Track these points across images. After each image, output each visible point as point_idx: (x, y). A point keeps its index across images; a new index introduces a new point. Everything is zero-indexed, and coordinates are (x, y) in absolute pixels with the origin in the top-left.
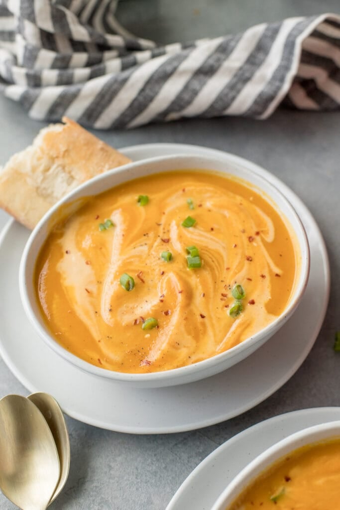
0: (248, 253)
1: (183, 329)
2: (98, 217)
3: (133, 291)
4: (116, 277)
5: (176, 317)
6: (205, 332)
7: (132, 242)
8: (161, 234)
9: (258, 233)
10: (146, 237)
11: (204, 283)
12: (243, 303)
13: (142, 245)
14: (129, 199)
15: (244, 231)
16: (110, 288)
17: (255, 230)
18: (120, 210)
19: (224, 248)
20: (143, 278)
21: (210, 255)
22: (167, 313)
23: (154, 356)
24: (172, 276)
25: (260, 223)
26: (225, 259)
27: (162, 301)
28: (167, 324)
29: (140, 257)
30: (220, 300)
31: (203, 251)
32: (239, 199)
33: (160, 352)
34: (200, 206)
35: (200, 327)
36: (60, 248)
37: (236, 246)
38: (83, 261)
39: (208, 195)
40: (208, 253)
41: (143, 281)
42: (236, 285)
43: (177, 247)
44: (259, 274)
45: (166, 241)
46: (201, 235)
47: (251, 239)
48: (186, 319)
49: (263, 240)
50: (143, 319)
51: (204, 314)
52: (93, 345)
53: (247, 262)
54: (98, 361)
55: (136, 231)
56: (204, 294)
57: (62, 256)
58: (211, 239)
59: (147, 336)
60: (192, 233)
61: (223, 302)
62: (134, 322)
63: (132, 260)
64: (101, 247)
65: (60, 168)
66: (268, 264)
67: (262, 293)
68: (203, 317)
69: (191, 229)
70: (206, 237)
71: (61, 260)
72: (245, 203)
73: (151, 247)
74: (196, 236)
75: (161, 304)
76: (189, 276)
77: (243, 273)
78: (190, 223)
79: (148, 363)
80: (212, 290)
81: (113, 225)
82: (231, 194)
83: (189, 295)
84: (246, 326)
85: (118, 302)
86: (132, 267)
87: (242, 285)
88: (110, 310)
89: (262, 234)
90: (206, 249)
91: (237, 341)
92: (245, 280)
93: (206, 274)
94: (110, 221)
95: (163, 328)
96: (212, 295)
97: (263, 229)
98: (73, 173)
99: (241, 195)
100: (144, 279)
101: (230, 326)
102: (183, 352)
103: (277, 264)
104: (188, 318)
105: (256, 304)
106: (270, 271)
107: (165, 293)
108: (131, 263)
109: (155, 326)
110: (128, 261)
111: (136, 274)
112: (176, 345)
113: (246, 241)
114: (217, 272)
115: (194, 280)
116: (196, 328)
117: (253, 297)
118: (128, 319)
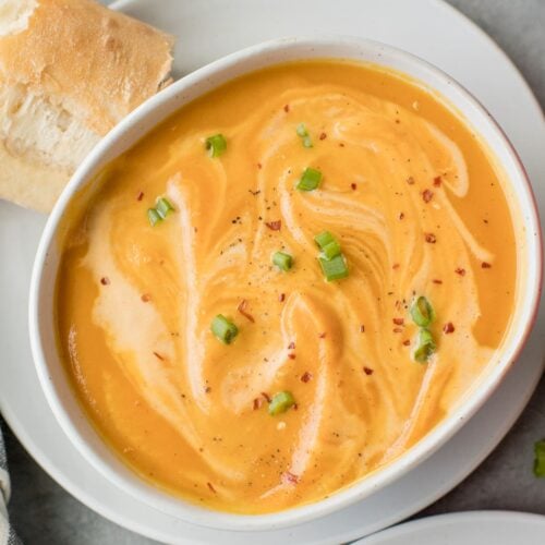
0: (427, 227)
1: (339, 405)
2: (141, 197)
3: (236, 341)
4: (202, 320)
5: (323, 385)
6: (377, 400)
7: (215, 239)
8: (263, 214)
9: (437, 182)
10: (237, 226)
11: (360, 306)
12: (435, 328)
13: (233, 245)
14: (188, 147)
15: (411, 182)
16: (196, 351)
17: (432, 175)
19: (380, 222)
20: (248, 312)
21: (361, 245)
22: (305, 378)
23: (301, 464)
24: (299, 302)
25: (438, 158)
27: (292, 357)
28: (311, 399)
29: (234, 269)
30: (391, 332)
31: (345, 239)
32: (391, 108)
33: (308, 456)
34: (323, 137)
35: (367, 392)
36: (89, 273)
37: (402, 215)
38: (138, 298)
39: (333, 111)
40: (352, 240)
41: (250, 318)
42: (416, 298)
43: (297, 235)
44: (454, 268)
45: (275, 226)
46: (335, 205)
47: (427, 196)
48: (341, 384)
49: (449, 194)
50: (268, 398)
51: (371, 367)
52: (192, 458)
53: (427, 246)
54: (207, 487)
55: (218, 213)
56: (363, 328)
57: (96, 293)
58: (356, 209)
59: (281, 425)
60: (318, 203)
61: (399, 335)
62: (252, 405)
63: (224, 279)
64: (161, 259)
66: (465, 243)
67: (463, 308)
68: (368, 372)
69: (315, 193)
70: (347, 207)
71: (96, 301)
72: (405, 117)
73: (252, 243)
74: (330, 208)
75: (293, 362)
77: (425, 271)
78: (313, 180)
79: (294, 479)
80: (375, 316)
81: (172, 209)
82: (377, 102)
83: (336, 333)
84: (447, 378)
85: (217, 369)
86: (226, 294)
87: (427, 296)
88: (208, 390)
89: (445, 182)
90: (350, 232)
91: (436, 414)
92: (431, 284)
93: (359, 285)
94: (165, 200)
95: (306, 407)
96: (376, 324)
97: (446, 171)
98: (66, 106)
99: (394, 100)
100: (252, 313)
101: (419, 380)
102: (349, 446)
103: (482, 243)
104: (343, 382)
105: (456, 330)
106: (472, 257)
107: (293, 339)
108: (221, 286)
109: (292, 405)
110: (216, 282)
111: (236, 307)
112: (333, 438)
114: (378, 278)
115: (340, 301)
116: (361, 398)
117: (450, 317)
118: (242, 400)
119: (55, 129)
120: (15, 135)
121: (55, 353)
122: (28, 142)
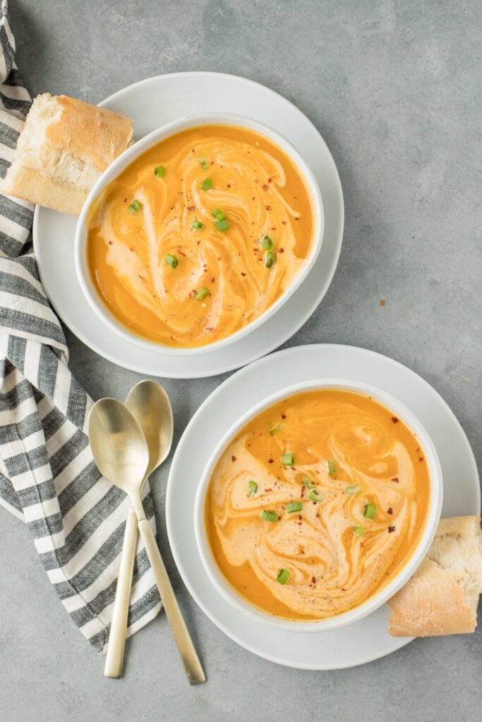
0: (267, 203)
1: (231, 292)
2: (125, 201)
3: (178, 267)
4: (160, 258)
6: (249, 288)
7: (163, 218)
8: (186, 204)
9: (270, 180)
10: (173, 210)
11: (237, 244)
12: (274, 252)
13: (172, 220)
14: (146, 173)
15: (257, 182)
16: (159, 272)
17: (267, 177)
18: (142, 188)
19: (244, 203)
20: (182, 251)
21: (235, 214)
22: (213, 281)
23: (214, 322)
24: (208, 245)
25: (270, 169)
26: (248, 212)
27: (206, 271)
28: (217, 291)
29: (174, 232)
30: (253, 255)
31: (227, 212)
32: (246, 146)
33: (218, 318)
34: (212, 163)
35: (243, 284)
36: (102, 240)
37: (254, 198)
38: (128, 250)
39: (217, 150)
40: (230, 212)
41: (183, 254)
42: (264, 237)
43: (204, 212)
44: (281, 221)
45: (192, 209)
46: (221, 196)
47: (265, 188)
48: (231, 281)
49: (276, 186)
50: (195, 292)
51: (244, 272)
52: (163, 325)
53: (267, 212)
54: (170, 338)
55: (164, 206)
56: (239, 254)
57: (107, 249)
58: (231, 197)
59: (204, 305)
60: (212, 196)
61: (256, 257)
62: (189, 297)
63: (169, 237)
64: (139, 230)
65: (69, 157)
66: (286, 209)
67: (288, 240)
68: (244, 275)
69: (210, 191)
70: (227, 197)
71: (107, 253)
72: (252, 149)
73: (181, 218)
74: (219, 197)
75: (207, 274)
76: (221, 238)
77: (267, 224)
78: (208, 185)
79: (211, 329)
80: (244, 248)
81: (141, 205)
82: (238, 144)
83: (227, 258)
84: (283, 275)
85: (170, 281)
86: (171, 245)
87: (270, 236)
88: (166, 292)
89: (274, 180)
90: (228, 208)
91: (279, 292)
92: (271, 231)
93: (236, 233)
94: (136, 201)
95: (214, 294)
96: (245, 252)
97: (274, 175)
98: (82, 158)
99: (247, 142)
100: (184, 252)
101: (268, 276)
102: (238, 312)
103: (294, 208)
105: (285, 251)
106: (290, 216)
107: (206, 262)
108: (169, 240)
109: (208, 295)
110: (166, 239)
111: (177, 250)
112: (229, 308)
113: (261, 191)
114: (244, 229)
115: (227, 242)
116: (241, 288)
117: (282, 246)
118: (184, 294)
119: (78, 171)
120: (58, 175)
121: (89, 279)
122: (64, 178)
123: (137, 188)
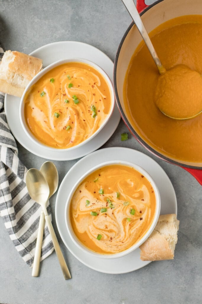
0: (93, 92)
1: (79, 127)
2: (39, 92)
3: (59, 117)
4: (52, 114)
5: (76, 124)
6: (86, 126)
7: (53, 98)
8: (62, 93)
9: (95, 84)
10: (57, 96)
11: (82, 108)
12: (96, 111)
13: (57, 99)
14: (47, 81)
15: (90, 84)
16: (52, 119)
17: (93, 82)
18: (45, 87)
19: (84, 92)
21: (81, 97)
22: (73, 123)
23: (73, 139)
24: (70, 109)
25: (95, 79)
26: (86, 96)
27: (70, 119)
28: (74, 127)
29: (58, 104)
30: (88, 113)
31: (78, 96)
32: (85, 71)
33: (74, 137)
34: (72, 77)
35: (84, 124)
36: (30, 107)
37: (88, 91)
38: (40, 110)
39: (74, 72)
40: (79, 96)
41: (61, 113)
42: (92, 106)
43: (69, 96)
44: (99, 100)
45: (65, 95)
46: (76, 90)
47: (93, 86)
48: (79, 123)
49: (97, 86)
50: (66, 127)
51: (85, 119)
52: (53, 140)
53: (94, 96)
54: (56, 145)
55: (54, 94)
56: (83, 113)
57: (32, 111)
58: (80, 90)
59: (69, 132)
60: (73, 90)
61: (90, 114)
62: (63, 129)
63: (56, 106)
64: (44, 103)
65: (18, 75)
66: (101, 95)
67: (101, 107)
68: (84, 120)
69: (72, 88)
70: (78, 90)
72: (87, 72)
73: (60, 99)
74: (75, 90)
76: (76, 106)
77: (94, 101)
78: (71, 85)
79: (72, 142)
80: (85, 110)
81: (45, 93)
82: (82, 69)
83: (78, 114)
84: (99, 120)
85: (56, 123)
86: (57, 109)
87: (94, 105)
88: (55, 127)
89: (96, 84)
90: (79, 95)
91: (98, 127)
92: (95, 103)
93: (81, 104)
94: (43, 92)
95: (73, 128)
96: (85, 112)
97: (96, 81)
98: (23, 76)
99: (86, 69)
100: (62, 112)
101: (94, 121)
102: (82, 135)
103: (104, 94)
104: (80, 123)
105: (100, 111)
106: (102, 98)
107: (70, 116)
108: (55, 107)
109: (71, 128)
111: (59, 111)
112: (79, 133)
113: (91, 87)
114: (85, 103)
115: (78, 108)
116: (83, 126)
117: (99, 109)
118: (61, 128)
119: (21, 80)
120: (13, 82)
121: (25, 123)
122: (16, 83)
123: (44, 87)
